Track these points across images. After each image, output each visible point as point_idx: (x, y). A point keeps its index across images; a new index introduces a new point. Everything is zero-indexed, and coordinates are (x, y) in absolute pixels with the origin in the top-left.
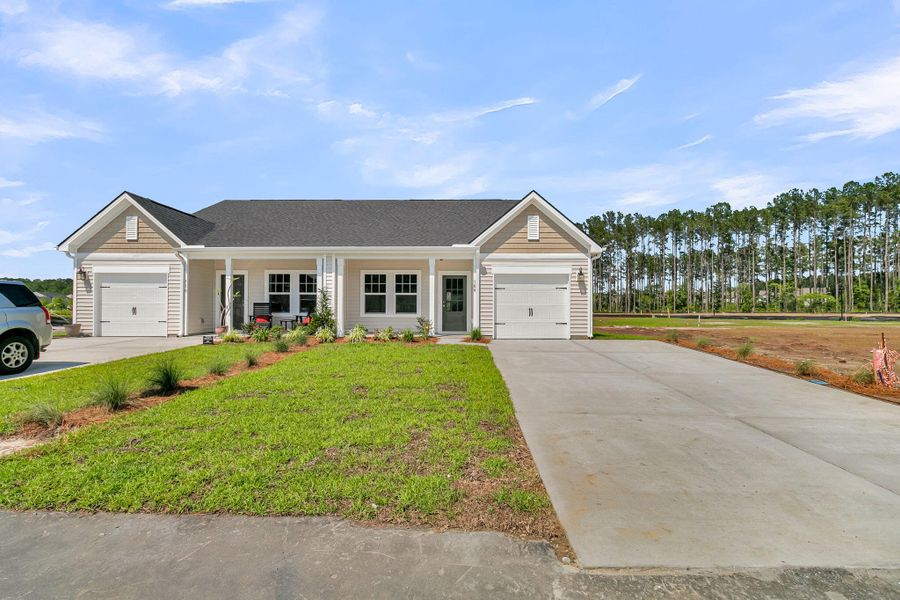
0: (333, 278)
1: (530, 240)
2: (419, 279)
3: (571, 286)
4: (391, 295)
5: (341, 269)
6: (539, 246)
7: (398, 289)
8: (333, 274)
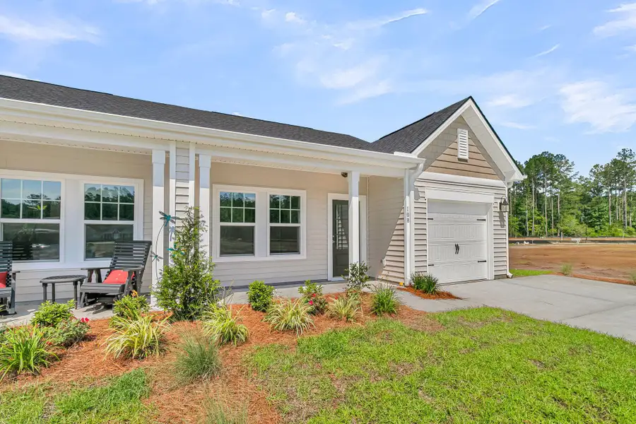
0: (191, 192)
1: (459, 159)
2: (303, 203)
3: (491, 218)
4: (262, 227)
5: (205, 175)
6: (467, 167)
7: (274, 217)
8: (191, 184)
